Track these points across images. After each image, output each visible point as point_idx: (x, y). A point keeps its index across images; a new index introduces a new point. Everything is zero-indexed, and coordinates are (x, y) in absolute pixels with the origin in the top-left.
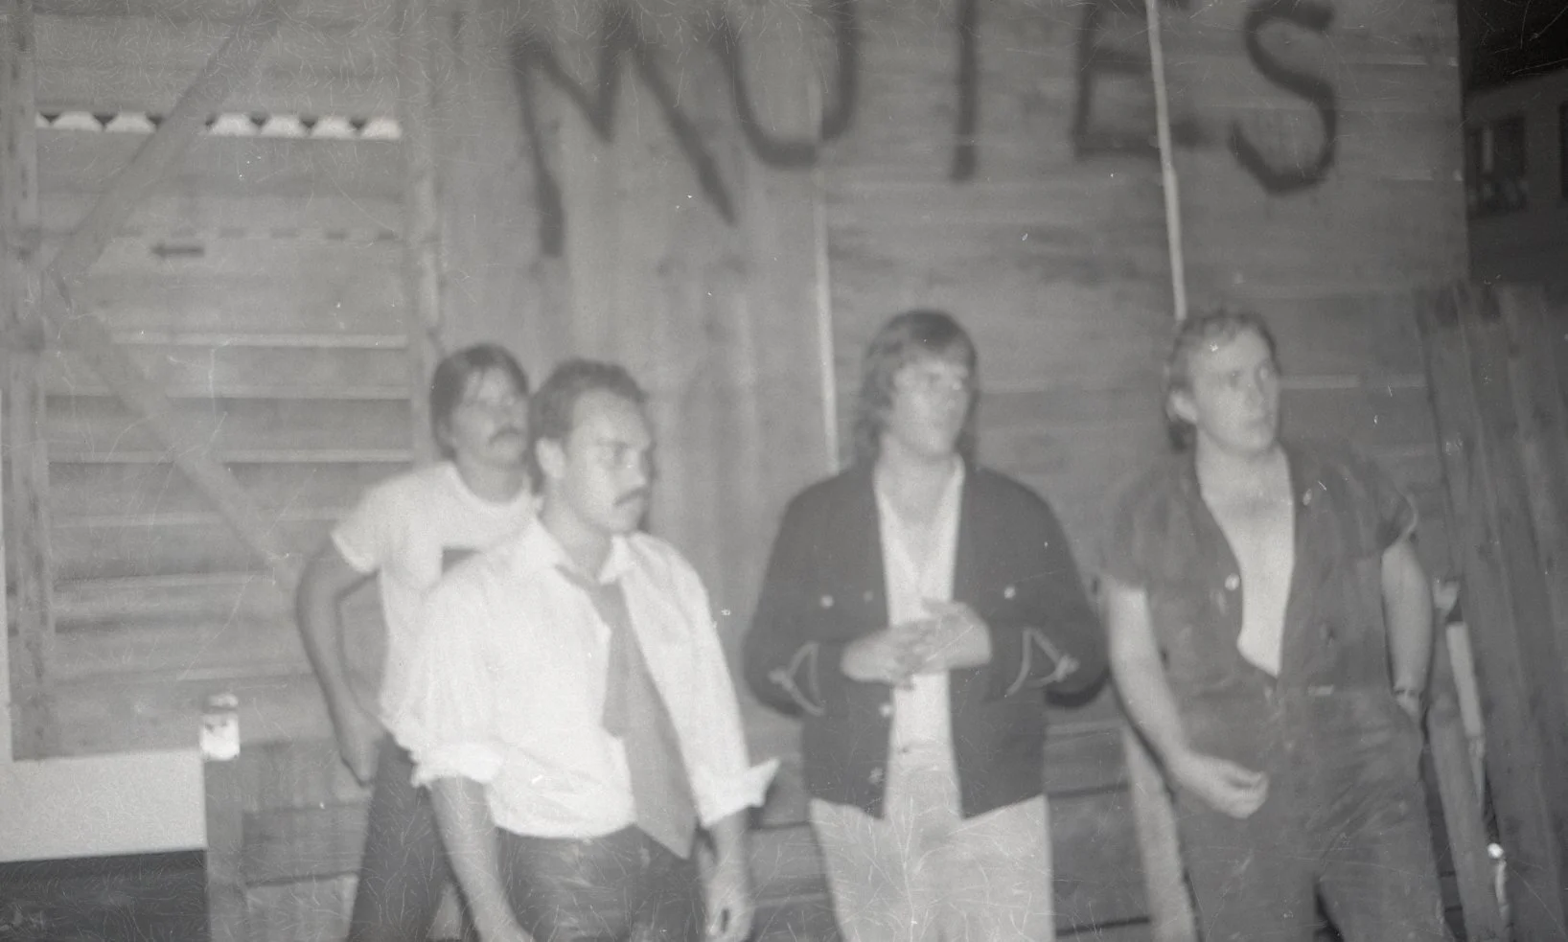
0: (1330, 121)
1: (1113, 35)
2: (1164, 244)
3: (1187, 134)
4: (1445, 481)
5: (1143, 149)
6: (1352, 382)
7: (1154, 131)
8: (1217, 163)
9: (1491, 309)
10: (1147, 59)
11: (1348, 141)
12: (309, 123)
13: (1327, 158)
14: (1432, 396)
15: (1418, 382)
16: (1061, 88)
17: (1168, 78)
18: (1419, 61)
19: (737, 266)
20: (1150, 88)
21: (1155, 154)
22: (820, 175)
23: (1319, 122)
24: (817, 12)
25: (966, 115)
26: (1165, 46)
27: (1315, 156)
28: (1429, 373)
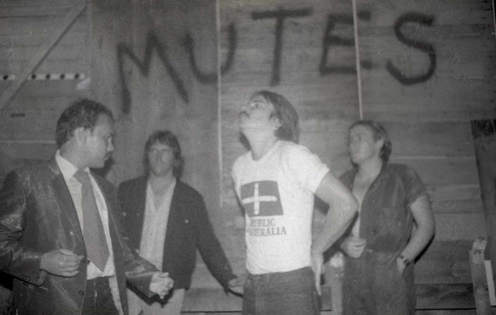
0: (433, 58)
1: (338, 32)
3: (367, 65)
4: (483, 197)
5: (350, 71)
6: (443, 158)
7: (355, 66)
8: (381, 74)
10: (353, 40)
11: (441, 65)
12: (63, 76)
13: (431, 72)
14: (478, 163)
15: (473, 158)
16: (316, 53)
17: (360, 46)
20: (354, 51)
21: (355, 72)
22: (220, 85)
23: (428, 59)
24: (222, 31)
25: (277, 63)
26: (360, 34)
27: (426, 71)
28: (477, 154)
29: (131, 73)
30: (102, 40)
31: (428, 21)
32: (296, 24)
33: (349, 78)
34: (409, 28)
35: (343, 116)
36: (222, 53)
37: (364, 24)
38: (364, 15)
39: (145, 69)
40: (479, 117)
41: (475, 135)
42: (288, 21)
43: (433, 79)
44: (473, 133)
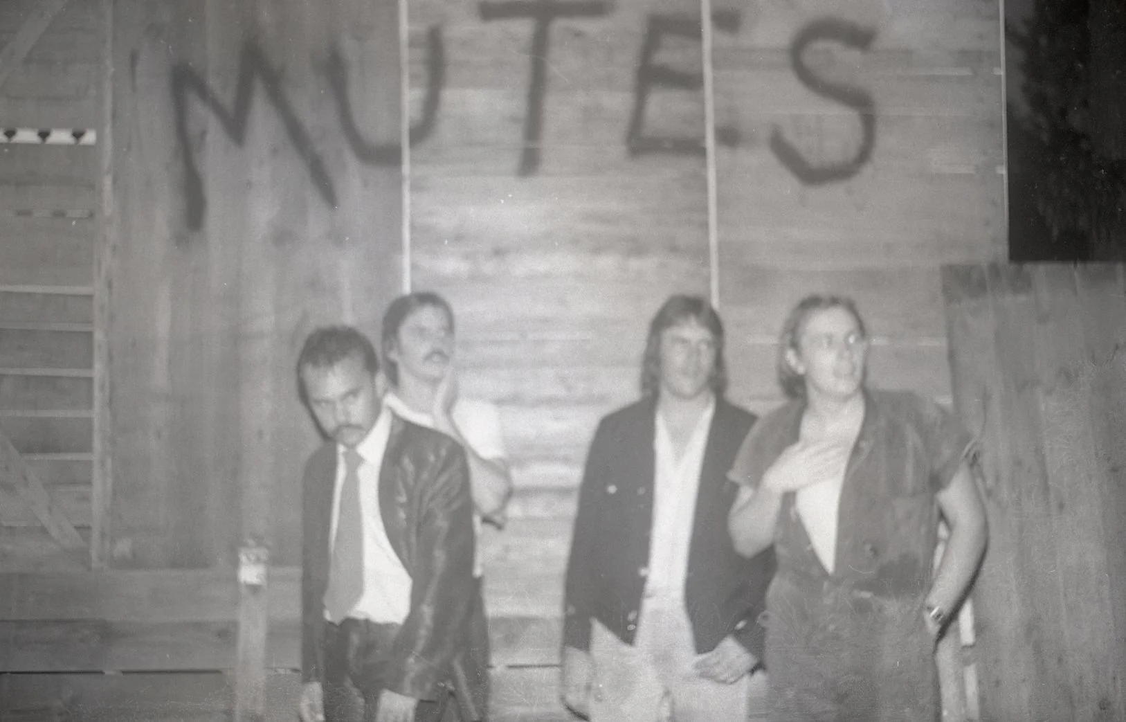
0: (869, 123)
1: (670, 55)
2: (705, 225)
3: (729, 137)
5: (692, 147)
7: (703, 137)
8: (758, 159)
9: (1022, 284)
10: (700, 76)
11: (885, 141)
12: (44, 135)
13: (864, 155)
14: (952, 356)
15: (941, 343)
16: (618, 102)
17: (716, 91)
18: (966, 72)
19: (337, 237)
20: (702, 102)
21: (701, 152)
22: (406, 168)
23: (858, 125)
24: (412, 44)
25: (533, 124)
26: (716, 65)
27: (853, 153)
28: (950, 335)
29: (203, 134)
30: (134, 58)
31: (860, 38)
32: (578, 34)
33: (688, 164)
34: (821, 52)
35: (674, 249)
36: (412, 98)
37: (726, 40)
38: (727, 21)
39: (236, 127)
40: (957, 257)
41: (950, 296)
42: (559, 25)
43: (867, 170)
44: (946, 290)
